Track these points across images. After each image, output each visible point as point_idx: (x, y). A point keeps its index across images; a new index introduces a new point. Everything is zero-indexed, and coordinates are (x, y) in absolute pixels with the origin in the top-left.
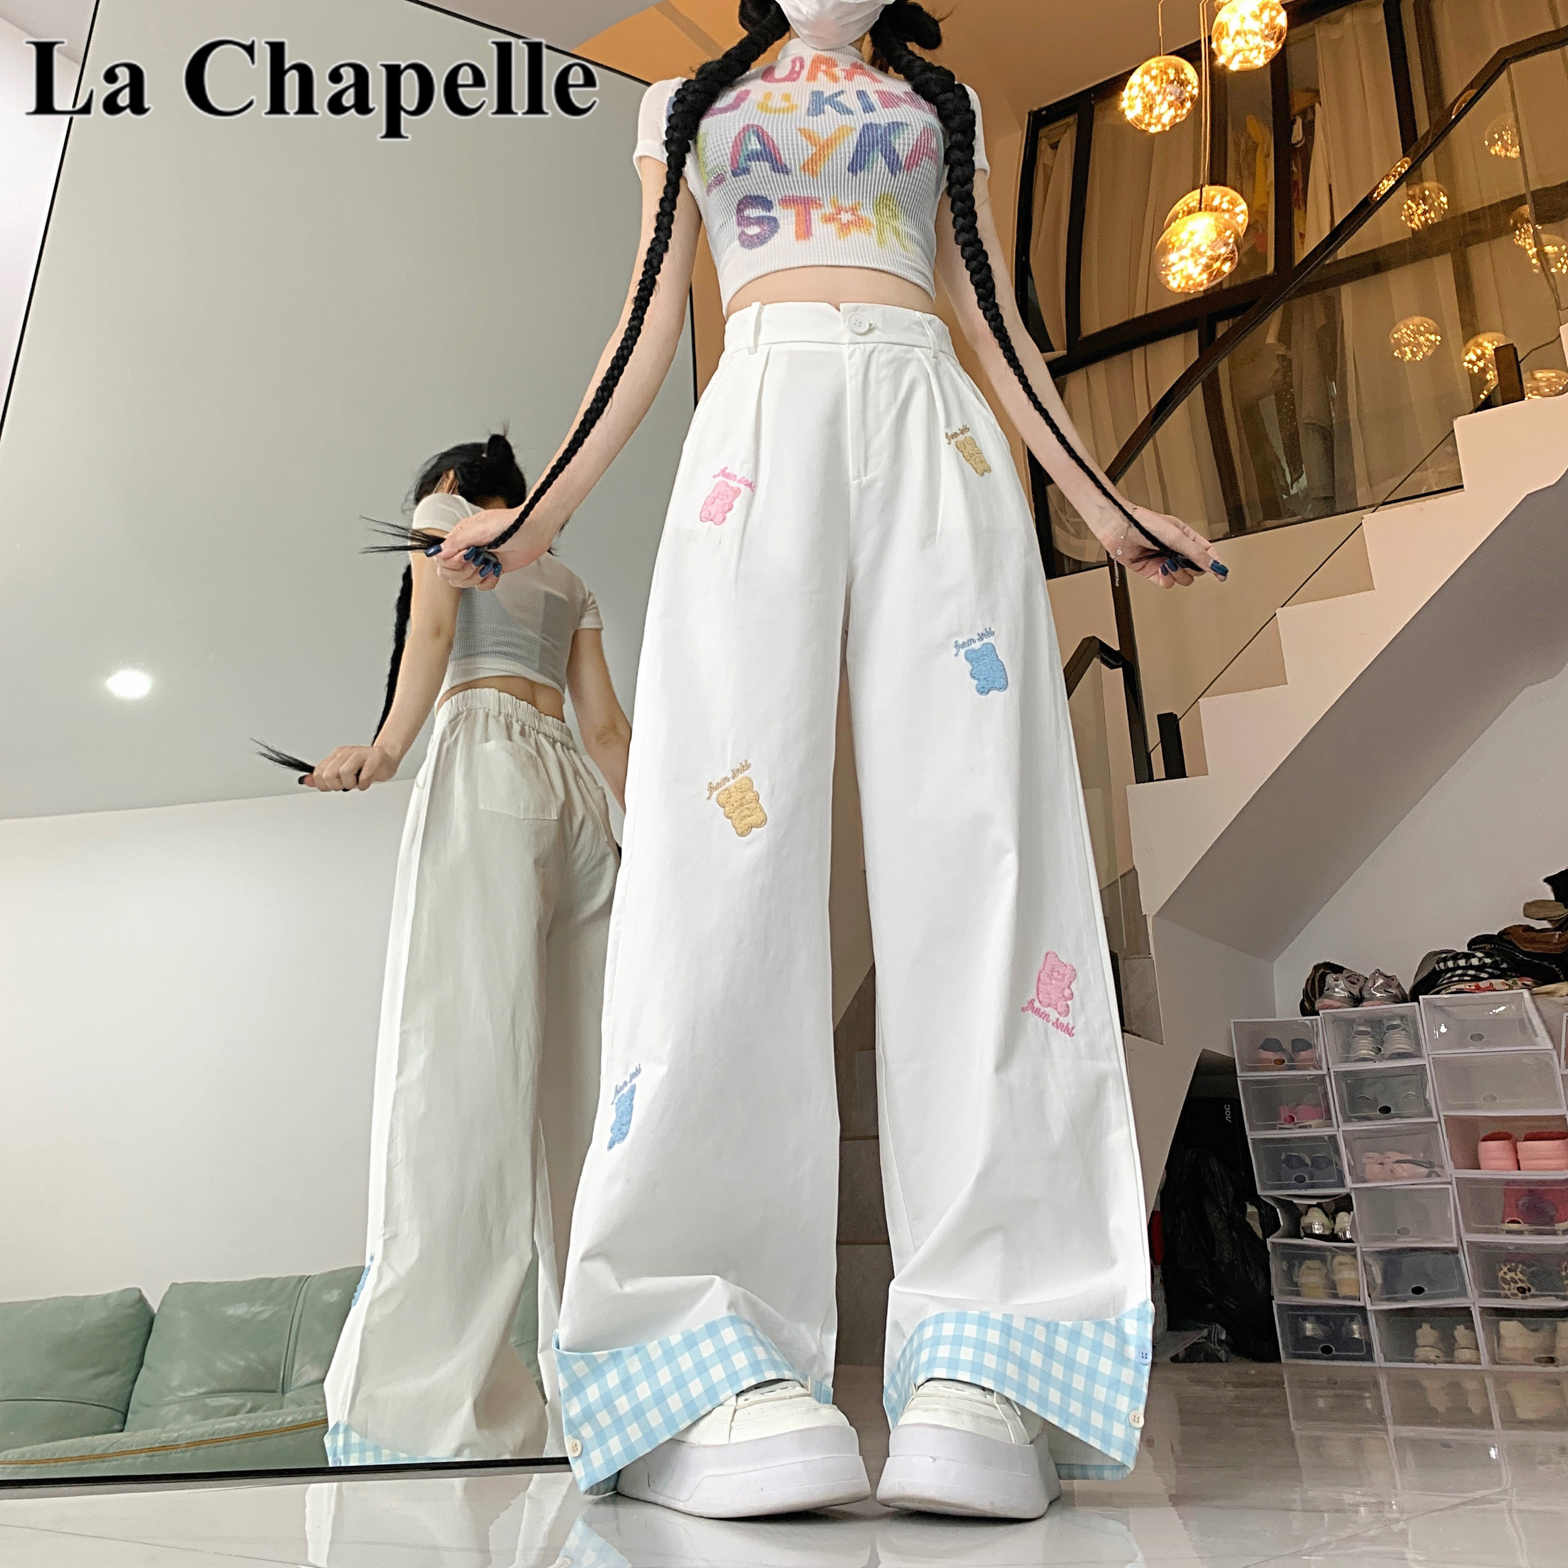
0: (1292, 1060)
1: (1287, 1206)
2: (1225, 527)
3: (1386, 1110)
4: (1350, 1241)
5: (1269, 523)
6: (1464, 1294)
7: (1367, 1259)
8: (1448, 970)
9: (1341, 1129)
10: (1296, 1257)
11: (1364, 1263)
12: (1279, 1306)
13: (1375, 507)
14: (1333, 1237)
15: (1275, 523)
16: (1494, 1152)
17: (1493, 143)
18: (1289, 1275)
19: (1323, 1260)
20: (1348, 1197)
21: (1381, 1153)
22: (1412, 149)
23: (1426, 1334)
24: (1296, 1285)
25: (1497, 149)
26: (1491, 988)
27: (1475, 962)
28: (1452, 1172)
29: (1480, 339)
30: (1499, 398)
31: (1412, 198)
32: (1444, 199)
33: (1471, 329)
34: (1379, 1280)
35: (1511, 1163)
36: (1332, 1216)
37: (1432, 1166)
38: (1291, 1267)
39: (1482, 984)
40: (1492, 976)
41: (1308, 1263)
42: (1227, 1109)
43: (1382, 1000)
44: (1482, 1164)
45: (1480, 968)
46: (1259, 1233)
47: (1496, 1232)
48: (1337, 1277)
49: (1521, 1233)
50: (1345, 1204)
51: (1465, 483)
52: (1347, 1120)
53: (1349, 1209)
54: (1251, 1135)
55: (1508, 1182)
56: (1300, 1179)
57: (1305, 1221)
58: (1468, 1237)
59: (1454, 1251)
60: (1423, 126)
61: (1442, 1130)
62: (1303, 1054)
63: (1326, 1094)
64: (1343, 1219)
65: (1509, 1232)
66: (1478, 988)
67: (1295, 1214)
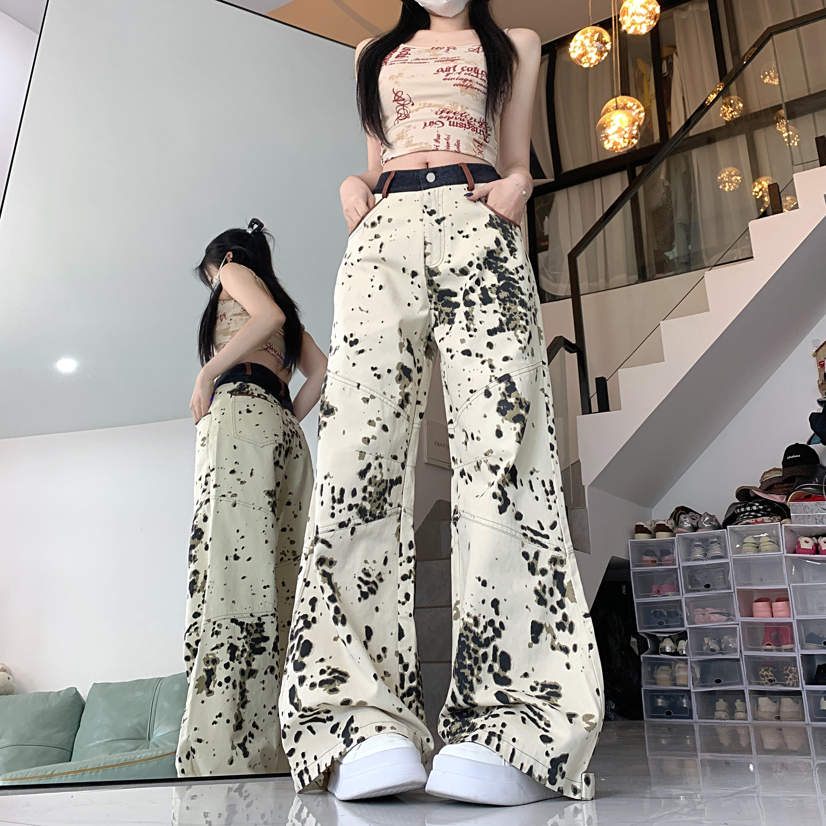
0: (660, 560)
1: (653, 637)
2: (636, 277)
3: (708, 586)
4: (685, 655)
5: (658, 276)
6: (741, 683)
7: (693, 665)
8: (741, 513)
9: (684, 597)
10: (656, 664)
11: (692, 667)
12: (645, 690)
13: (711, 267)
14: (676, 653)
15: (661, 275)
16: (760, 607)
17: (765, 77)
18: (651, 673)
19: (670, 666)
20: (685, 632)
21: (704, 609)
22: (725, 78)
23: (721, 704)
24: (654, 679)
25: (767, 80)
26: (763, 522)
27: (755, 508)
28: (739, 619)
29: (760, 180)
30: (770, 211)
31: (726, 104)
32: (741, 105)
33: (756, 175)
34: (698, 676)
35: (768, 614)
36: (676, 642)
37: (729, 616)
38: (653, 670)
39: (759, 520)
40: (763, 515)
41: (663, 667)
42: (624, 587)
43: (708, 529)
44: (754, 615)
45: (757, 511)
46: (637, 652)
47: (759, 650)
48: (677, 674)
49: (771, 650)
50: (683, 636)
51: (754, 255)
52: (688, 591)
53: (685, 638)
54: (636, 600)
55: (767, 624)
56: (661, 623)
57: (662, 645)
58: (745, 653)
59: (738, 660)
60: (730, 67)
61: (735, 597)
62: (667, 557)
63: (677, 578)
64: (682, 644)
65: (766, 650)
66: (757, 522)
67: (657, 641)
